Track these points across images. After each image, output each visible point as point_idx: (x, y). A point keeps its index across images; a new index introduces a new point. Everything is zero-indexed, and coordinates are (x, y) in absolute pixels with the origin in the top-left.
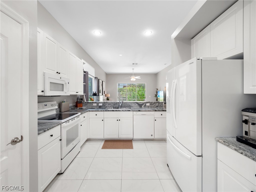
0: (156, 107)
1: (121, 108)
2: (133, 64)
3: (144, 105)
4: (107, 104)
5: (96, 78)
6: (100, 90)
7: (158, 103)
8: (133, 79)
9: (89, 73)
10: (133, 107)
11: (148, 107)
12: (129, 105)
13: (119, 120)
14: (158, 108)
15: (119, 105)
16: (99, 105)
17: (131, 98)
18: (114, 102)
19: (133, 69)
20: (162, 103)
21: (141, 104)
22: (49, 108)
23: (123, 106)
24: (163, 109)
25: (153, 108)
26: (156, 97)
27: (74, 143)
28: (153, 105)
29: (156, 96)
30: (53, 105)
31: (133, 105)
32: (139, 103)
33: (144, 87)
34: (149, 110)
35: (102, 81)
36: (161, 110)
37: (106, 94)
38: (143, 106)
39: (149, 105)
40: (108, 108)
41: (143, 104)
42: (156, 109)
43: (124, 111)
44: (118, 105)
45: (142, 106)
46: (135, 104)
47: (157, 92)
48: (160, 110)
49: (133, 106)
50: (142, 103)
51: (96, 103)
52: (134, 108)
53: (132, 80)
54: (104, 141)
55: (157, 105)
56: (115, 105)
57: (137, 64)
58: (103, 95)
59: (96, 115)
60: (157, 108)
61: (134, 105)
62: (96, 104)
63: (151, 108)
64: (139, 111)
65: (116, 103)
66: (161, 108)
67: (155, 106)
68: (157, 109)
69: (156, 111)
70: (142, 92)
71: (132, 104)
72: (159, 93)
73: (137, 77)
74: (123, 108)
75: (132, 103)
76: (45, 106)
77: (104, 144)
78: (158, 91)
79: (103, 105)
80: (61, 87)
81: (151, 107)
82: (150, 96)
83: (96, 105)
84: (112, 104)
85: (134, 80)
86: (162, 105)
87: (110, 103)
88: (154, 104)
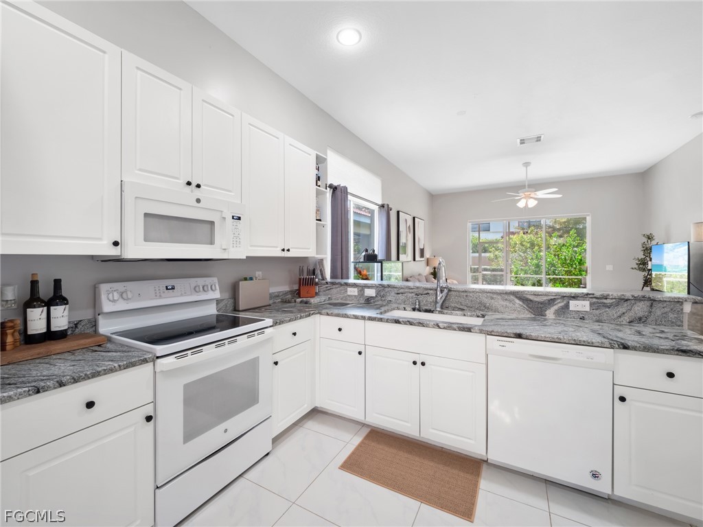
0: (631, 322)
1: (441, 312)
2: (522, 142)
3: (556, 307)
4: (393, 294)
5: (383, 206)
6: (401, 244)
7: (648, 303)
8: (526, 202)
9: (349, 191)
10: (496, 311)
11: (582, 318)
12: (480, 303)
13: (423, 364)
14: (647, 330)
15: (436, 298)
16: (366, 295)
17: (526, 273)
18: (418, 288)
19: (527, 164)
20: (679, 302)
21: (542, 303)
22: (182, 295)
23: (453, 305)
24: (684, 337)
25: (607, 329)
26: (644, 270)
27: (235, 425)
28: (613, 313)
29: (643, 264)
30: (197, 289)
31: (499, 303)
32: (531, 298)
33: (581, 234)
34: (584, 335)
35: (414, 218)
36: (666, 344)
37: (428, 259)
38: (550, 313)
39: (587, 308)
40: (396, 305)
41: (551, 302)
42: (628, 335)
43: (444, 328)
44: (431, 299)
45: (547, 312)
46: (510, 301)
47: (648, 251)
48: (656, 342)
49: (501, 309)
50: (545, 298)
51: (355, 285)
52: (505, 316)
53: (521, 204)
54: (366, 431)
55: (640, 314)
56: (421, 297)
57: (538, 139)
58: (414, 260)
59: (340, 330)
60: (640, 327)
61: (505, 303)
62: (356, 290)
63: (596, 326)
64: (519, 336)
65: (426, 292)
66: (670, 331)
67: (626, 318)
68: (637, 338)
69: (625, 347)
70: (576, 252)
71: (492, 298)
72: (661, 251)
73: (541, 194)
74: (451, 314)
75: (495, 296)
76: (167, 289)
77: (360, 445)
78: (654, 242)
79: (377, 294)
80: (204, 229)
81: (598, 321)
82: (609, 268)
83: (356, 294)
84: (410, 295)
85: (532, 203)
86: (671, 315)
87: (402, 291)
88: (617, 305)
